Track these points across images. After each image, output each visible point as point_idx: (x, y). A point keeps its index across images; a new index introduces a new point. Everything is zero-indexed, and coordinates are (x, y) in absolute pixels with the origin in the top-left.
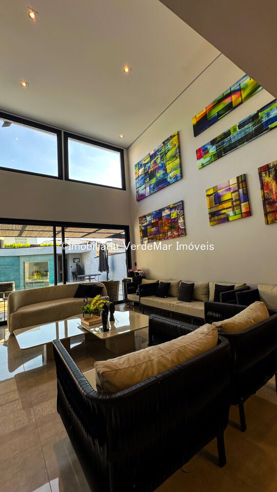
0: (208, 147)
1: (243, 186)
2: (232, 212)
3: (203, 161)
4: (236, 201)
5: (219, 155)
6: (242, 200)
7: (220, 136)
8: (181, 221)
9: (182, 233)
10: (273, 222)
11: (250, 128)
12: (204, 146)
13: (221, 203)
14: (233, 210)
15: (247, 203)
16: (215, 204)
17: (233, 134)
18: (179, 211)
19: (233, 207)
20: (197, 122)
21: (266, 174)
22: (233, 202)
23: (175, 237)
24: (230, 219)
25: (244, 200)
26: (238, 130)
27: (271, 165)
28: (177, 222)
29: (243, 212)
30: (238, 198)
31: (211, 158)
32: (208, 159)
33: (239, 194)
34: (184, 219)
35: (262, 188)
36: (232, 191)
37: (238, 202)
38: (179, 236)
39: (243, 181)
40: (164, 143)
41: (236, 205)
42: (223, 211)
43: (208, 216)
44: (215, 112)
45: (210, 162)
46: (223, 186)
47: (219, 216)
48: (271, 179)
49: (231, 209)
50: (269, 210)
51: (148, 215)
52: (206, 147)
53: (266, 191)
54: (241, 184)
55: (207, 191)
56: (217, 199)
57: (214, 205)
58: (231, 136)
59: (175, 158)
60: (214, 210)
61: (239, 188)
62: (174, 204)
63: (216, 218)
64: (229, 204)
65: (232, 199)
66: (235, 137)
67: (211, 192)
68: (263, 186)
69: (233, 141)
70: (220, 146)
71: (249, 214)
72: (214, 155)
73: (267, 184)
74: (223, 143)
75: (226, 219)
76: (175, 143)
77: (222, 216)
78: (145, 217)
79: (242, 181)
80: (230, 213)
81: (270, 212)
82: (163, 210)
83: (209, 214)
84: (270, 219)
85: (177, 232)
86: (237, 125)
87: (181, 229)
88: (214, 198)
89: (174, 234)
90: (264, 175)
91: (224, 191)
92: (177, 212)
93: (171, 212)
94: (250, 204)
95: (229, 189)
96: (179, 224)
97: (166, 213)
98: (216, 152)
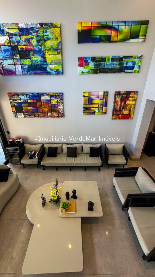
0: (89, 61)
1: (106, 98)
2: (97, 110)
3: (82, 69)
5: (96, 71)
7: (99, 58)
8: (60, 107)
9: (61, 115)
11: (117, 65)
12: (85, 58)
13: (92, 103)
15: (105, 108)
16: (89, 103)
18: (60, 100)
19: (98, 108)
20: (82, 30)
23: (55, 117)
24: (96, 113)
25: (105, 106)
26: (110, 62)
27: (121, 93)
28: (57, 107)
29: (103, 111)
31: (90, 71)
32: (87, 70)
33: (103, 102)
34: (63, 106)
35: (114, 103)
36: (99, 99)
38: (58, 117)
39: (106, 94)
45: (88, 73)
46: (95, 94)
47: (90, 111)
48: (119, 99)
50: (115, 114)
51: (23, 94)
52: (87, 59)
53: (116, 105)
55: (84, 93)
56: (90, 100)
57: (87, 104)
58: (106, 63)
59: (56, 53)
60: (87, 106)
61: (104, 99)
62: (54, 93)
63: (88, 111)
64: (97, 106)
66: (108, 64)
67: (87, 95)
69: (106, 67)
70: (98, 65)
73: (117, 102)
74: (100, 65)
75: (94, 113)
78: (18, 94)
82: (43, 94)
83: (84, 108)
84: (114, 118)
85: (57, 114)
86: (111, 57)
87: (60, 112)
88: (88, 99)
89: (54, 115)
90: (117, 96)
91: (95, 97)
92: (58, 100)
93: (51, 99)
94: (107, 109)
95: (98, 97)
96: (59, 109)
97: (46, 98)
98: (93, 68)
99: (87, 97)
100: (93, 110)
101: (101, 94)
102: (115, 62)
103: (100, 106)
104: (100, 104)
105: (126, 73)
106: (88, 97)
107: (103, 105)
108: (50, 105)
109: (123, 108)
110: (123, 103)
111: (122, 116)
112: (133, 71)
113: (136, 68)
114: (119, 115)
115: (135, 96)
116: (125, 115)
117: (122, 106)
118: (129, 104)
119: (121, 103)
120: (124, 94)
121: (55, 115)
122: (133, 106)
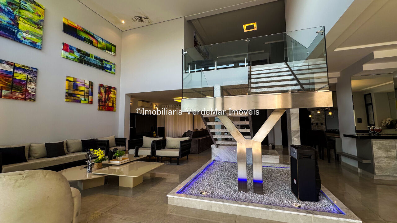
0: (75, 50)
1: (91, 87)
2: (83, 98)
3: (67, 54)
5: (81, 61)
7: (84, 52)
8: (31, 86)
9: (29, 97)
10: (101, 110)
11: (99, 63)
12: (71, 46)
13: (77, 90)
17: (91, 58)
18: (31, 76)
19: (85, 96)
23: (16, 99)
24: (82, 102)
25: (91, 95)
26: (93, 58)
27: (104, 86)
28: (25, 85)
29: (89, 100)
31: (75, 58)
32: (73, 57)
33: (89, 90)
34: (36, 86)
36: (85, 87)
38: (25, 99)
41: (87, 96)
46: (80, 81)
47: (75, 98)
48: (103, 91)
49: (83, 96)
50: (101, 104)
52: (72, 48)
53: (101, 96)
55: (68, 77)
56: (75, 86)
57: (72, 89)
60: (71, 92)
62: (23, 66)
64: (83, 93)
67: (71, 79)
68: (100, 93)
69: (90, 61)
70: (82, 56)
71: (92, 102)
72: (77, 58)
73: (102, 93)
74: (85, 58)
75: (79, 101)
76: (39, 13)
77: (77, 99)
79: (91, 85)
83: (66, 93)
84: (100, 108)
85: (22, 95)
86: (94, 56)
87: (30, 94)
88: (72, 85)
89: (15, 95)
90: (101, 88)
91: (80, 84)
92: (27, 76)
93: (15, 71)
94: (92, 98)
95: (84, 85)
96: (28, 88)
98: (79, 58)
99: (71, 81)
100: (79, 97)
101: (87, 82)
102: (97, 61)
103: (86, 94)
104: (86, 92)
105: (106, 71)
106: (73, 82)
107: (89, 93)
108: (11, 79)
109: (107, 100)
110: (107, 95)
111: (107, 108)
112: (111, 72)
113: (113, 70)
114: (104, 106)
115: (115, 91)
116: (109, 106)
117: (106, 98)
118: (111, 97)
119: (105, 95)
120: (107, 88)
121: (18, 95)
122: (114, 99)
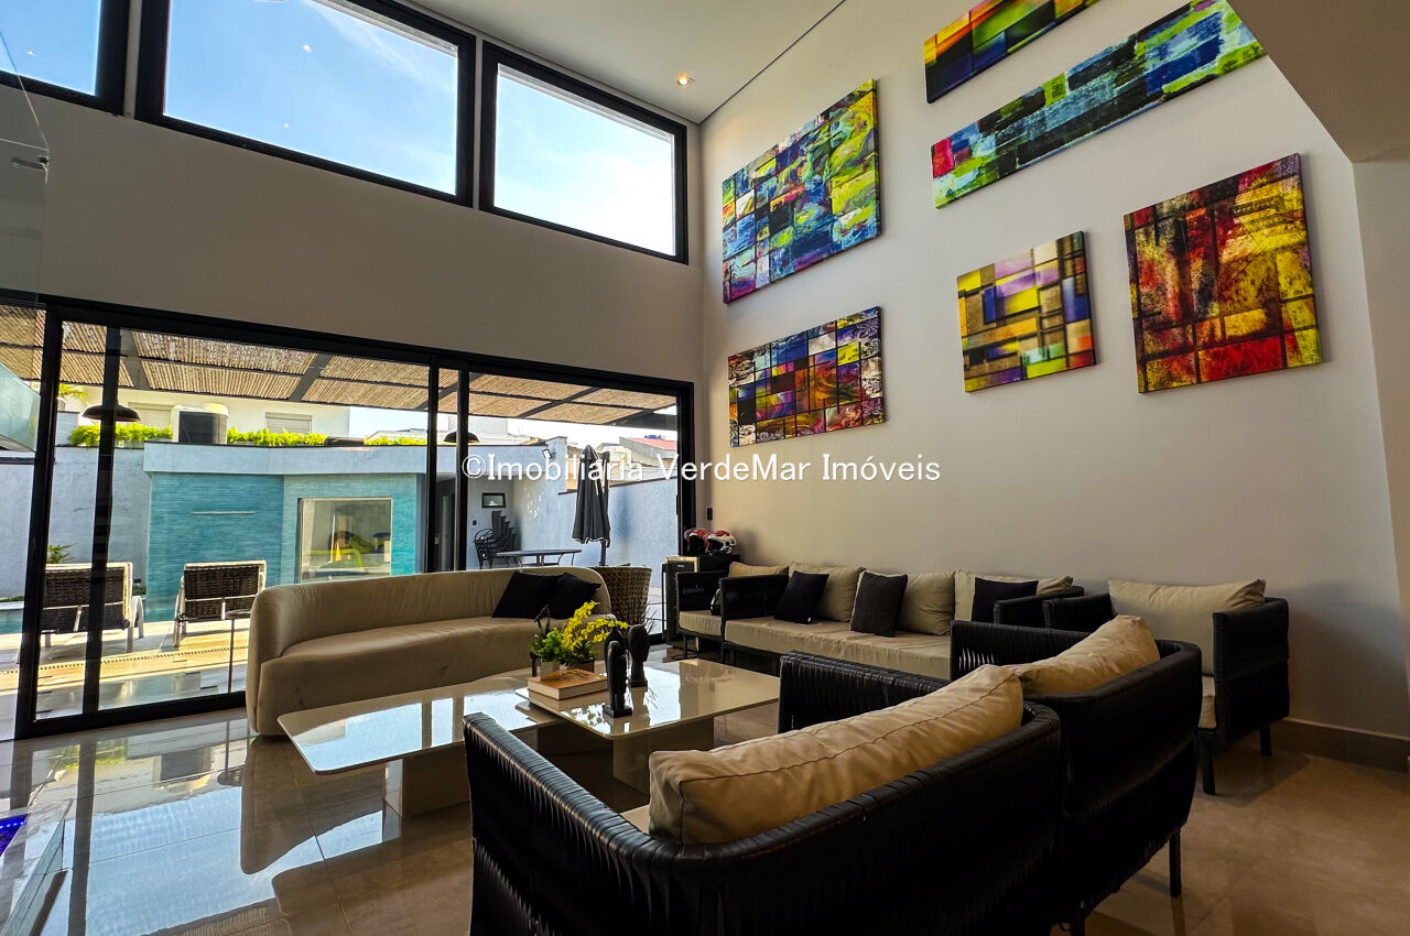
0: (972, 138)
1: (1074, 271)
2: (1037, 350)
3: (952, 181)
4: (1051, 315)
5: (1004, 167)
6: (1071, 312)
7: (1011, 107)
8: (870, 373)
9: (873, 411)
10: (1163, 386)
11: (1106, 88)
12: (957, 136)
13: (1003, 319)
14: (1042, 344)
15: (1085, 323)
16: (986, 323)
17: (1052, 103)
18: (867, 340)
19: (1041, 335)
20: (940, 57)
21: (1147, 234)
22: (1041, 319)
23: (847, 426)
24: (1032, 372)
25: (1077, 313)
26: (1068, 92)
27: (1165, 210)
28: (858, 377)
29: (1071, 351)
30: (1058, 306)
31: (979, 175)
32: (969, 176)
33: (1062, 293)
34: (881, 366)
35: (1135, 279)
36: (1039, 284)
37: (1057, 321)
38: (861, 422)
39: (1075, 252)
40: (826, 114)
41: (1052, 330)
42: (1010, 348)
43: (961, 361)
44: (997, 29)
45: (976, 188)
46: (1012, 266)
47: (997, 363)
48: (1162, 251)
49: (1035, 341)
50: (1150, 348)
51: (762, 351)
52: (963, 138)
53: (1144, 290)
54: (1068, 264)
55: (960, 279)
56: (991, 306)
57: (981, 327)
58: (1045, 108)
59: (860, 169)
60: (981, 341)
61: (1063, 275)
62: (850, 319)
63: (986, 367)
64: (1030, 325)
65: (1039, 308)
66: (1057, 112)
67: (974, 283)
68: (1139, 272)
69: (1051, 125)
70: (1009, 136)
71: (1089, 357)
72: (988, 164)
73: (1151, 267)
74: (1020, 130)
75: (1018, 373)
76: (864, 117)
77: (1007, 363)
78: (750, 355)
79: (1073, 252)
80: (1032, 352)
81: (1155, 356)
82: (813, 334)
83: (965, 353)
84: (1152, 377)
85: (855, 409)
86: (1067, 75)
87: (868, 399)
88: (981, 304)
89: (844, 416)
90: (1141, 238)
91: (1015, 282)
92: (860, 343)
93: (841, 343)
94: (1093, 328)
95: (1033, 277)
96: (864, 383)
97: (822, 346)
98: (994, 157)
99: (975, 292)
100: (1014, 354)
101: (1046, 253)
102: (1093, 83)
104: (1045, 310)
105: (1172, 96)
106: (983, 292)
107: (1062, 312)
108: (834, 372)
109: (1206, 295)
110: (1197, 267)
111: (1215, 356)
112: (1214, 66)
113: (1233, 43)
114: (1186, 349)
115: (1289, 192)
116: (1233, 339)
117: (1195, 285)
118: (1247, 259)
119: (1183, 267)
120: (1192, 208)
121: (850, 413)
